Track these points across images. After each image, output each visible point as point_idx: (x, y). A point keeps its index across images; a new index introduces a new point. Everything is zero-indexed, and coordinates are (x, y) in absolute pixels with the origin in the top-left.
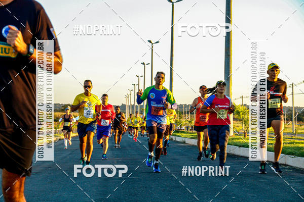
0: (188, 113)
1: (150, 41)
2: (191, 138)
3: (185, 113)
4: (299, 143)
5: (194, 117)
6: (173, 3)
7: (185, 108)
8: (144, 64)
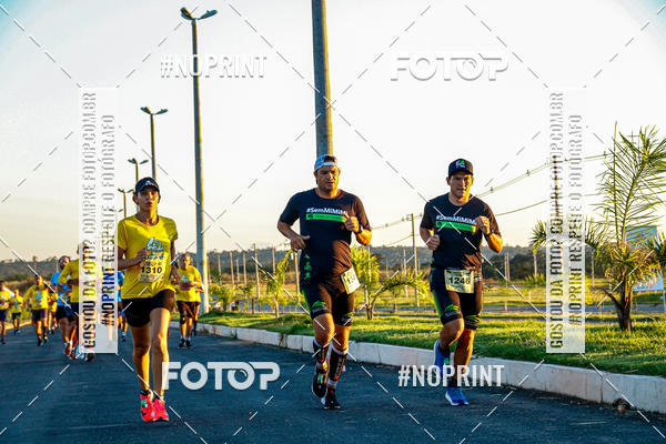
0: (241, 270)
1: (146, 110)
2: (250, 327)
3: (235, 271)
4: (486, 326)
5: (255, 279)
6: (194, 20)
7: (234, 258)
8: (134, 161)
